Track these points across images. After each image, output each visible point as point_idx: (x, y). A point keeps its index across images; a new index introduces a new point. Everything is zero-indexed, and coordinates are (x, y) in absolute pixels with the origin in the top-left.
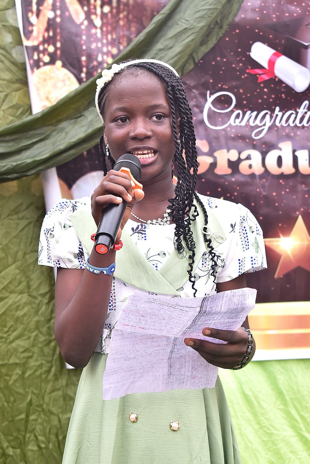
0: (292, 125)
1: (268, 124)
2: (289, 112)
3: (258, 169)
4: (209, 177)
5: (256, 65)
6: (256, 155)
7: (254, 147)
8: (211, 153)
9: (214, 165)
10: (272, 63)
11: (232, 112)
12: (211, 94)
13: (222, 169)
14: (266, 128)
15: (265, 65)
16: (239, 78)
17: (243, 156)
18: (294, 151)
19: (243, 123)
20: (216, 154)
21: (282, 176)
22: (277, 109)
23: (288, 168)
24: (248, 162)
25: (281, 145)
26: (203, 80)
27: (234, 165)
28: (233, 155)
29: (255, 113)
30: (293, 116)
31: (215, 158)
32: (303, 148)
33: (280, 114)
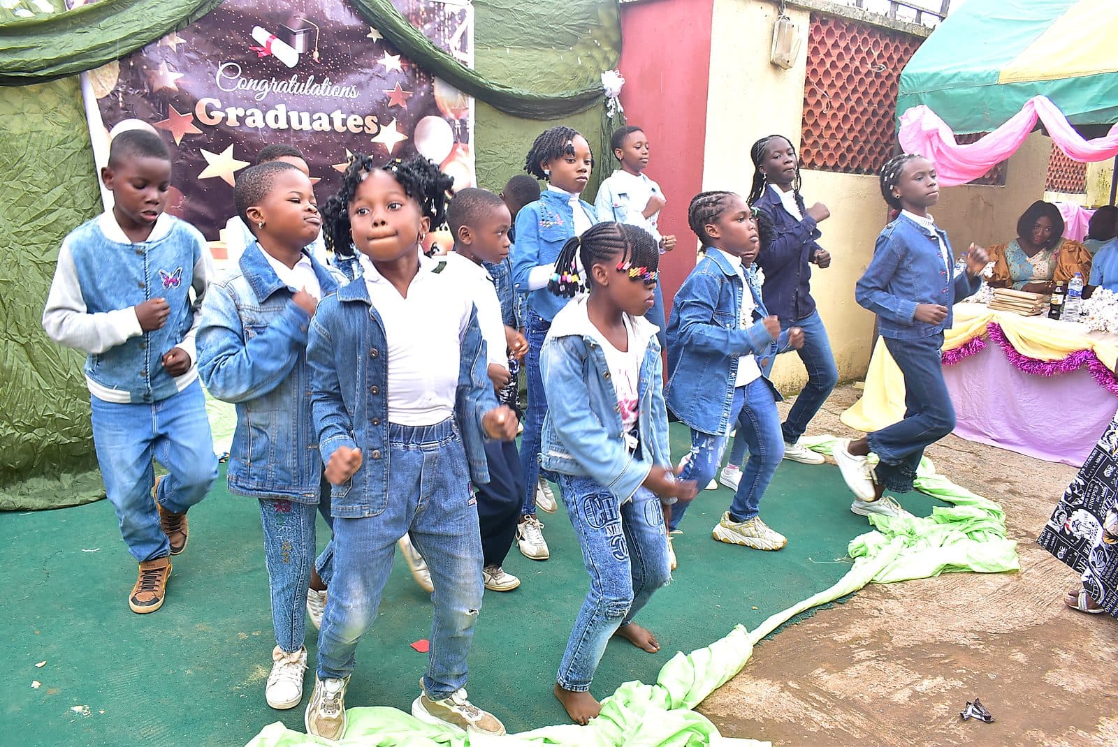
0: (285, 92)
1: (267, 90)
2: (283, 82)
3: (260, 124)
4: (222, 127)
5: (257, 44)
6: (258, 114)
7: (257, 107)
8: (223, 110)
9: (225, 119)
10: (269, 44)
11: (239, 78)
12: (222, 64)
13: (232, 122)
14: (265, 93)
15: (264, 44)
16: (243, 53)
17: (248, 113)
18: (287, 112)
19: (248, 88)
20: (226, 110)
21: (279, 130)
22: (274, 79)
23: (283, 124)
24: (252, 118)
25: (277, 107)
26: (215, 53)
27: (241, 120)
28: (241, 112)
29: (257, 81)
30: (286, 85)
31: (226, 113)
32: (294, 110)
33: (276, 83)
